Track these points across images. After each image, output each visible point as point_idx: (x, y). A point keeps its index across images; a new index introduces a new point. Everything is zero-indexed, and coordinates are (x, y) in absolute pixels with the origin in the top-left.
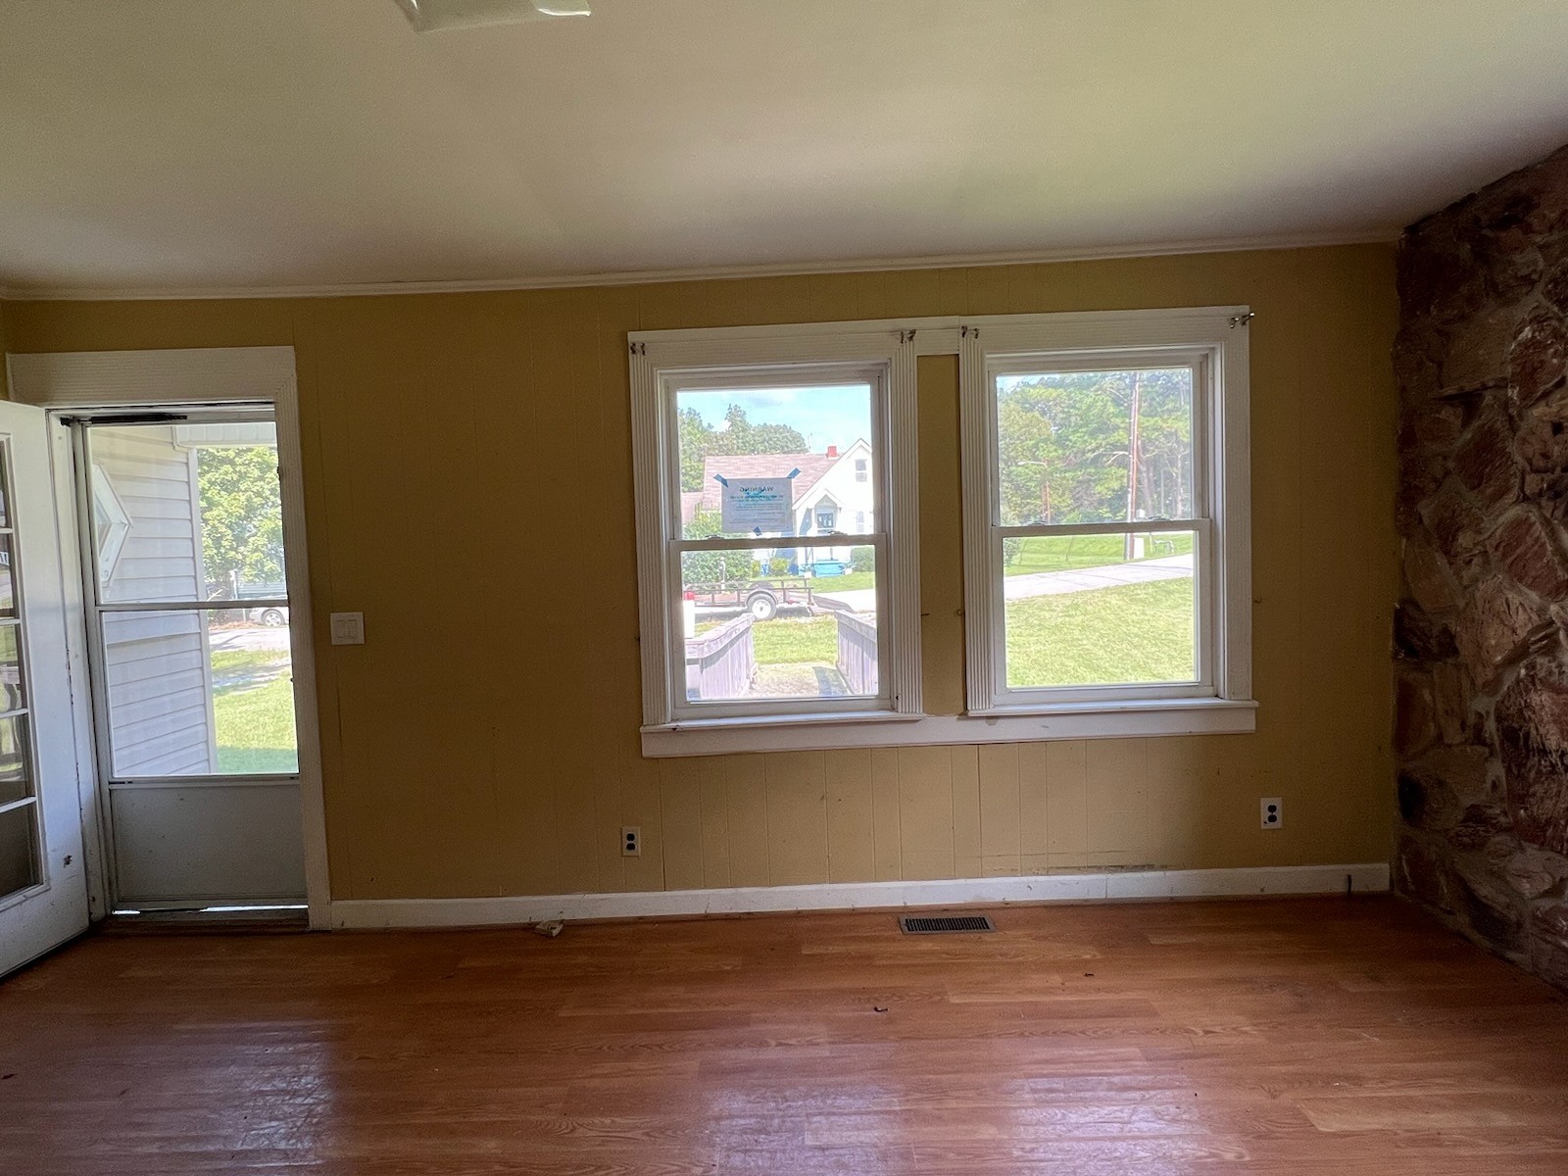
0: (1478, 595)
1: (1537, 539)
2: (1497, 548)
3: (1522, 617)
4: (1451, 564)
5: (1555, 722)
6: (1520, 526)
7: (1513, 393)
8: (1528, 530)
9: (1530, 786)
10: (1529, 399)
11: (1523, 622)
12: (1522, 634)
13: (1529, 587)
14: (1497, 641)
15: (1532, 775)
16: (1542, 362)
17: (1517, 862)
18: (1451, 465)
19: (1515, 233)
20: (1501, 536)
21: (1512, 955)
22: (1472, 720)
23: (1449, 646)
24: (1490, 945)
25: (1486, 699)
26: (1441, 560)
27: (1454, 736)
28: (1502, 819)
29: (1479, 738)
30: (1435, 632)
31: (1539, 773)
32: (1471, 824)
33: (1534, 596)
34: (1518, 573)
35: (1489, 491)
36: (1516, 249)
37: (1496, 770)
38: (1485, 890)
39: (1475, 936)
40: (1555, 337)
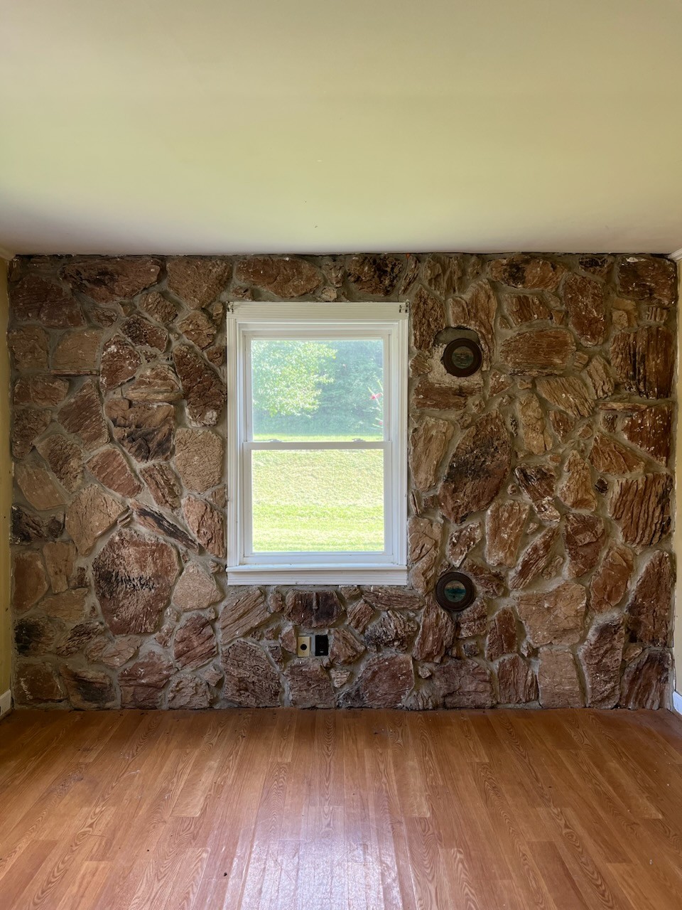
0: (82, 497)
1: (120, 464)
2: (94, 469)
3: (115, 507)
4: (61, 479)
5: (137, 562)
6: (109, 456)
7: (103, 380)
8: (114, 459)
9: (120, 601)
10: (112, 384)
11: (114, 510)
12: (114, 517)
13: (115, 490)
14: (98, 522)
15: (121, 596)
16: (122, 367)
17: (111, 648)
18: (56, 417)
19: (102, 291)
20: (97, 462)
21: (109, 705)
22: (75, 573)
23: (57, 529)
24: (95, 705)
25: (84, 559)
26: (52, 476)
27: (62, 586)
28: (101, 627)
29: (82, 583)
30: (46, 522)
31: (126, 593)
32: (75, 638)
33: (118, 495)
34: (108, 482)
35: (85, 435)
36: (103, 299)
37: (93, 600)
38: (91, 674)
39: (87, 705)
40: (130, 355)
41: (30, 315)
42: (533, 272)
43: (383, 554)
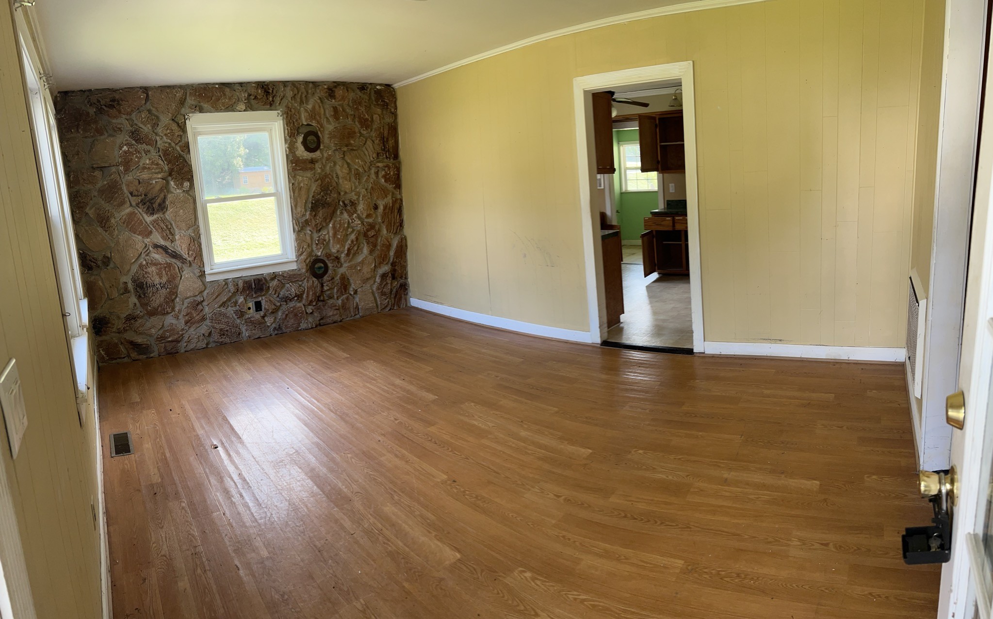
0: (120, 240)
1: (138, 219)
2: (124, 223)
3: (140, 245)
4: (106, 231)
5: (157, 275)
6: (132, 214)
7: (122, 168)
8: (135, 216)
9: (150, 298)
10: (127, 170)
11: (140, 246)
12: (140, 250)
13: (138, 235)
14: (131, 254)
15: (151, 295)
16: (132, 159)
17: (148, 325)
18: (96, 194)
19: (113, 112)
20: (125, 219)
21: (152, 355)
22: (121, 286)
23: (107, 261)
24: (145, 356)
25: (125, 277)
26: (100, 230)
27: (115, 294)
28: (141, 314)
29: (126, 290)
30: (100, 258)
31: (153, 293)
32: (127, 322)
33: (140, 237)
34: (133, 230)
35: (115, 203)
36: (115, 117)
37: (133, 299)
38: (139, 340)
39: (141, 357)
40: (136, 151)
41: (73, 131)
42: (339, 92)
43: (282, 255)
